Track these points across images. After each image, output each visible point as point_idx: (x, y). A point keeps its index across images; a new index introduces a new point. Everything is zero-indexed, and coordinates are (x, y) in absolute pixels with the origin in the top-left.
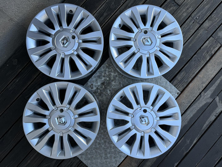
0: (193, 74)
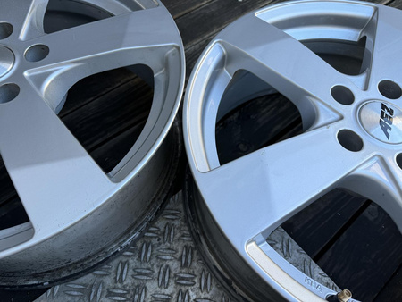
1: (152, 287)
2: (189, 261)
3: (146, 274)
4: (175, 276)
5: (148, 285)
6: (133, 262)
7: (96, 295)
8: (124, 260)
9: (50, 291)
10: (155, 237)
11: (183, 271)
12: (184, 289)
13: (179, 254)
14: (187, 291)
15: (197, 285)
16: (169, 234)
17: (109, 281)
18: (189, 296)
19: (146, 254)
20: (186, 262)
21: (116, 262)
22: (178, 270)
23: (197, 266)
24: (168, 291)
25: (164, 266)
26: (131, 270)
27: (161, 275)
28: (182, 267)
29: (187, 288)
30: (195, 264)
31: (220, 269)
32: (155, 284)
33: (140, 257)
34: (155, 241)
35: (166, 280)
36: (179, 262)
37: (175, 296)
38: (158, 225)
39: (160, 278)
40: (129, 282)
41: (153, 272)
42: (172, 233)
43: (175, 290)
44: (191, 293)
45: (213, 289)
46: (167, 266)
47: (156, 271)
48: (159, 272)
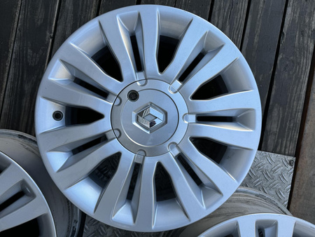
0: (299, 99)
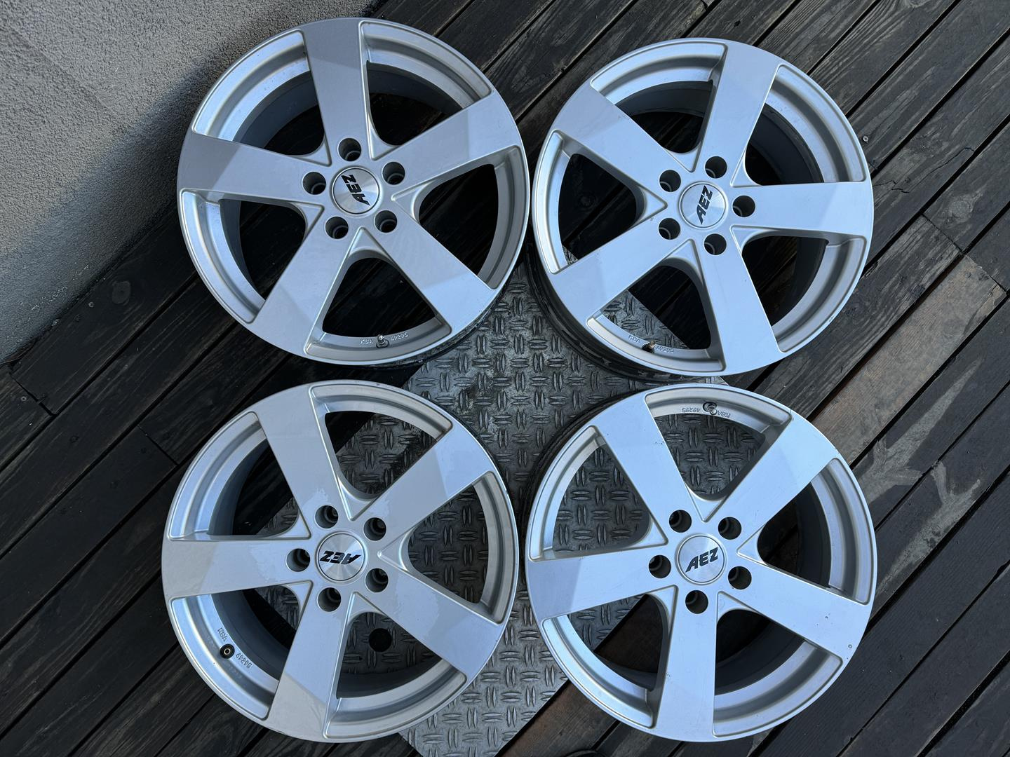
1: (510, 353)
2: (540, 329)
3: (503, 344)
4: (529, 342)
5: (506, 352)
6: (489, 335)
7: (463, 366)
8: (481, 334)
9: (423, 367)
10: (505, 312)
11: (536, 338)
12: (538, 352)
13: (529, 325)
14: (541, 354)
15: (549, 348)
16: (518, 307)
17: (472, 353)
18: (543, 357)
19: (500, 327)
20: (537, 331)
21: (474, 336)
22: (531, 338)
23: (547, 333)
24: (524, 356)
25: (518, 336)
26: (489, 344)
27: (516, 344)
28: (533, 335)
29: (540, 351)
30: (545, 331)
31: (568, 333)
32: (513, 351)
33: (494, 330)
34: (506, 315)
35: (522, 347)
36: (531, 331)
37: (531, 358)
38: (506, 300)
39: (516, 347)
40: (489, 352)
41: (509, 341)
42: (520, 306)
43: (530, 354)
44: (544, 355)
45: (563, 349)
46: (521, 335)
47: (512, 340)
48: (514, 341)
